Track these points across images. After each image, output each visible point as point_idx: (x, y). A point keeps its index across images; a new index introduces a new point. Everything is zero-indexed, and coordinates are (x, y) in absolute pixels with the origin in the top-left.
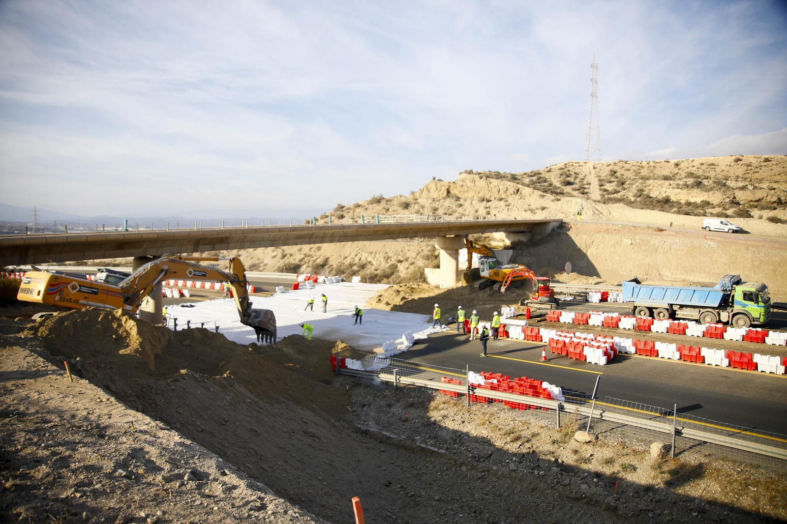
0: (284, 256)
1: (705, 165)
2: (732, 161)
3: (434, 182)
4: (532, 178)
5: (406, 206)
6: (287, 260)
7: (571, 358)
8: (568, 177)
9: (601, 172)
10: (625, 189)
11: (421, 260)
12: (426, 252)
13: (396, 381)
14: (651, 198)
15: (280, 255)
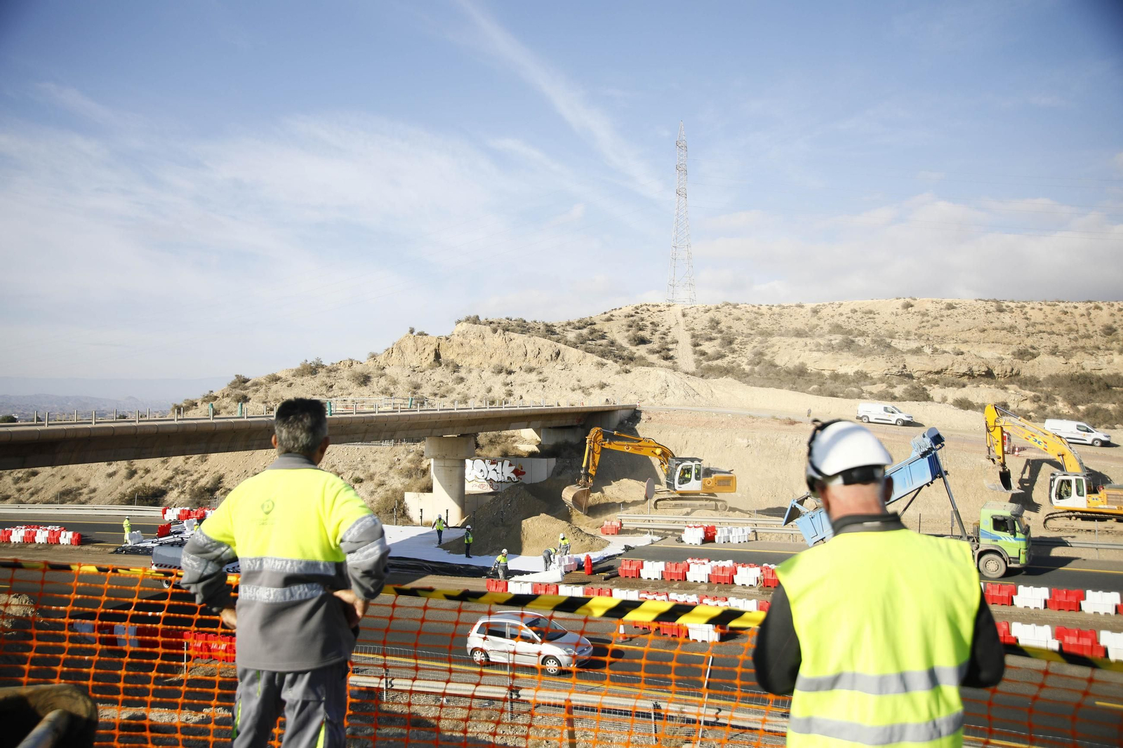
0: (132, 474)
1: (859, 313)
2: (900, 307)
3: (412, 336)
4: (580, 331)
5: (365, 380)
6: (137, 482)
7: (664, 634)
8: (641, 330)
9: (695, 321)
10: (734, 351)
11: (396, 477)
12: (405, 464)
13: (387, 685)
14: (776, 366)
15: (124, 472)
